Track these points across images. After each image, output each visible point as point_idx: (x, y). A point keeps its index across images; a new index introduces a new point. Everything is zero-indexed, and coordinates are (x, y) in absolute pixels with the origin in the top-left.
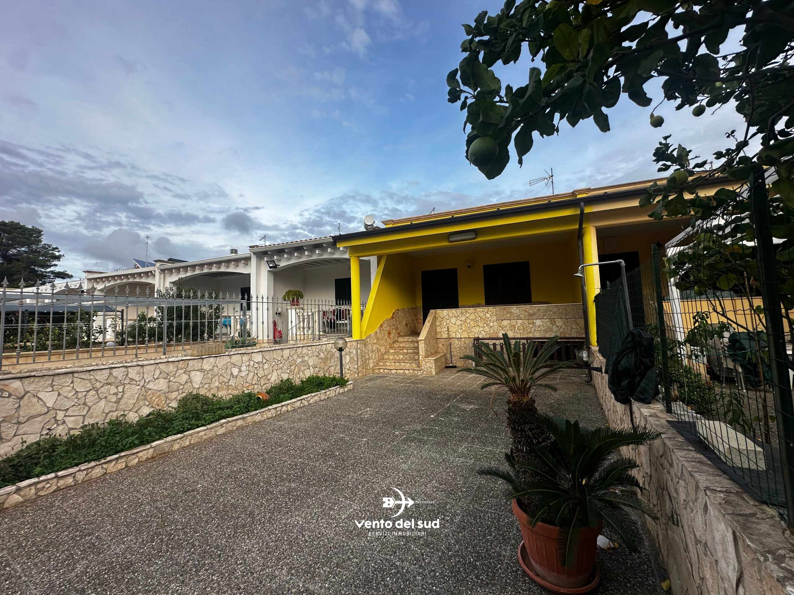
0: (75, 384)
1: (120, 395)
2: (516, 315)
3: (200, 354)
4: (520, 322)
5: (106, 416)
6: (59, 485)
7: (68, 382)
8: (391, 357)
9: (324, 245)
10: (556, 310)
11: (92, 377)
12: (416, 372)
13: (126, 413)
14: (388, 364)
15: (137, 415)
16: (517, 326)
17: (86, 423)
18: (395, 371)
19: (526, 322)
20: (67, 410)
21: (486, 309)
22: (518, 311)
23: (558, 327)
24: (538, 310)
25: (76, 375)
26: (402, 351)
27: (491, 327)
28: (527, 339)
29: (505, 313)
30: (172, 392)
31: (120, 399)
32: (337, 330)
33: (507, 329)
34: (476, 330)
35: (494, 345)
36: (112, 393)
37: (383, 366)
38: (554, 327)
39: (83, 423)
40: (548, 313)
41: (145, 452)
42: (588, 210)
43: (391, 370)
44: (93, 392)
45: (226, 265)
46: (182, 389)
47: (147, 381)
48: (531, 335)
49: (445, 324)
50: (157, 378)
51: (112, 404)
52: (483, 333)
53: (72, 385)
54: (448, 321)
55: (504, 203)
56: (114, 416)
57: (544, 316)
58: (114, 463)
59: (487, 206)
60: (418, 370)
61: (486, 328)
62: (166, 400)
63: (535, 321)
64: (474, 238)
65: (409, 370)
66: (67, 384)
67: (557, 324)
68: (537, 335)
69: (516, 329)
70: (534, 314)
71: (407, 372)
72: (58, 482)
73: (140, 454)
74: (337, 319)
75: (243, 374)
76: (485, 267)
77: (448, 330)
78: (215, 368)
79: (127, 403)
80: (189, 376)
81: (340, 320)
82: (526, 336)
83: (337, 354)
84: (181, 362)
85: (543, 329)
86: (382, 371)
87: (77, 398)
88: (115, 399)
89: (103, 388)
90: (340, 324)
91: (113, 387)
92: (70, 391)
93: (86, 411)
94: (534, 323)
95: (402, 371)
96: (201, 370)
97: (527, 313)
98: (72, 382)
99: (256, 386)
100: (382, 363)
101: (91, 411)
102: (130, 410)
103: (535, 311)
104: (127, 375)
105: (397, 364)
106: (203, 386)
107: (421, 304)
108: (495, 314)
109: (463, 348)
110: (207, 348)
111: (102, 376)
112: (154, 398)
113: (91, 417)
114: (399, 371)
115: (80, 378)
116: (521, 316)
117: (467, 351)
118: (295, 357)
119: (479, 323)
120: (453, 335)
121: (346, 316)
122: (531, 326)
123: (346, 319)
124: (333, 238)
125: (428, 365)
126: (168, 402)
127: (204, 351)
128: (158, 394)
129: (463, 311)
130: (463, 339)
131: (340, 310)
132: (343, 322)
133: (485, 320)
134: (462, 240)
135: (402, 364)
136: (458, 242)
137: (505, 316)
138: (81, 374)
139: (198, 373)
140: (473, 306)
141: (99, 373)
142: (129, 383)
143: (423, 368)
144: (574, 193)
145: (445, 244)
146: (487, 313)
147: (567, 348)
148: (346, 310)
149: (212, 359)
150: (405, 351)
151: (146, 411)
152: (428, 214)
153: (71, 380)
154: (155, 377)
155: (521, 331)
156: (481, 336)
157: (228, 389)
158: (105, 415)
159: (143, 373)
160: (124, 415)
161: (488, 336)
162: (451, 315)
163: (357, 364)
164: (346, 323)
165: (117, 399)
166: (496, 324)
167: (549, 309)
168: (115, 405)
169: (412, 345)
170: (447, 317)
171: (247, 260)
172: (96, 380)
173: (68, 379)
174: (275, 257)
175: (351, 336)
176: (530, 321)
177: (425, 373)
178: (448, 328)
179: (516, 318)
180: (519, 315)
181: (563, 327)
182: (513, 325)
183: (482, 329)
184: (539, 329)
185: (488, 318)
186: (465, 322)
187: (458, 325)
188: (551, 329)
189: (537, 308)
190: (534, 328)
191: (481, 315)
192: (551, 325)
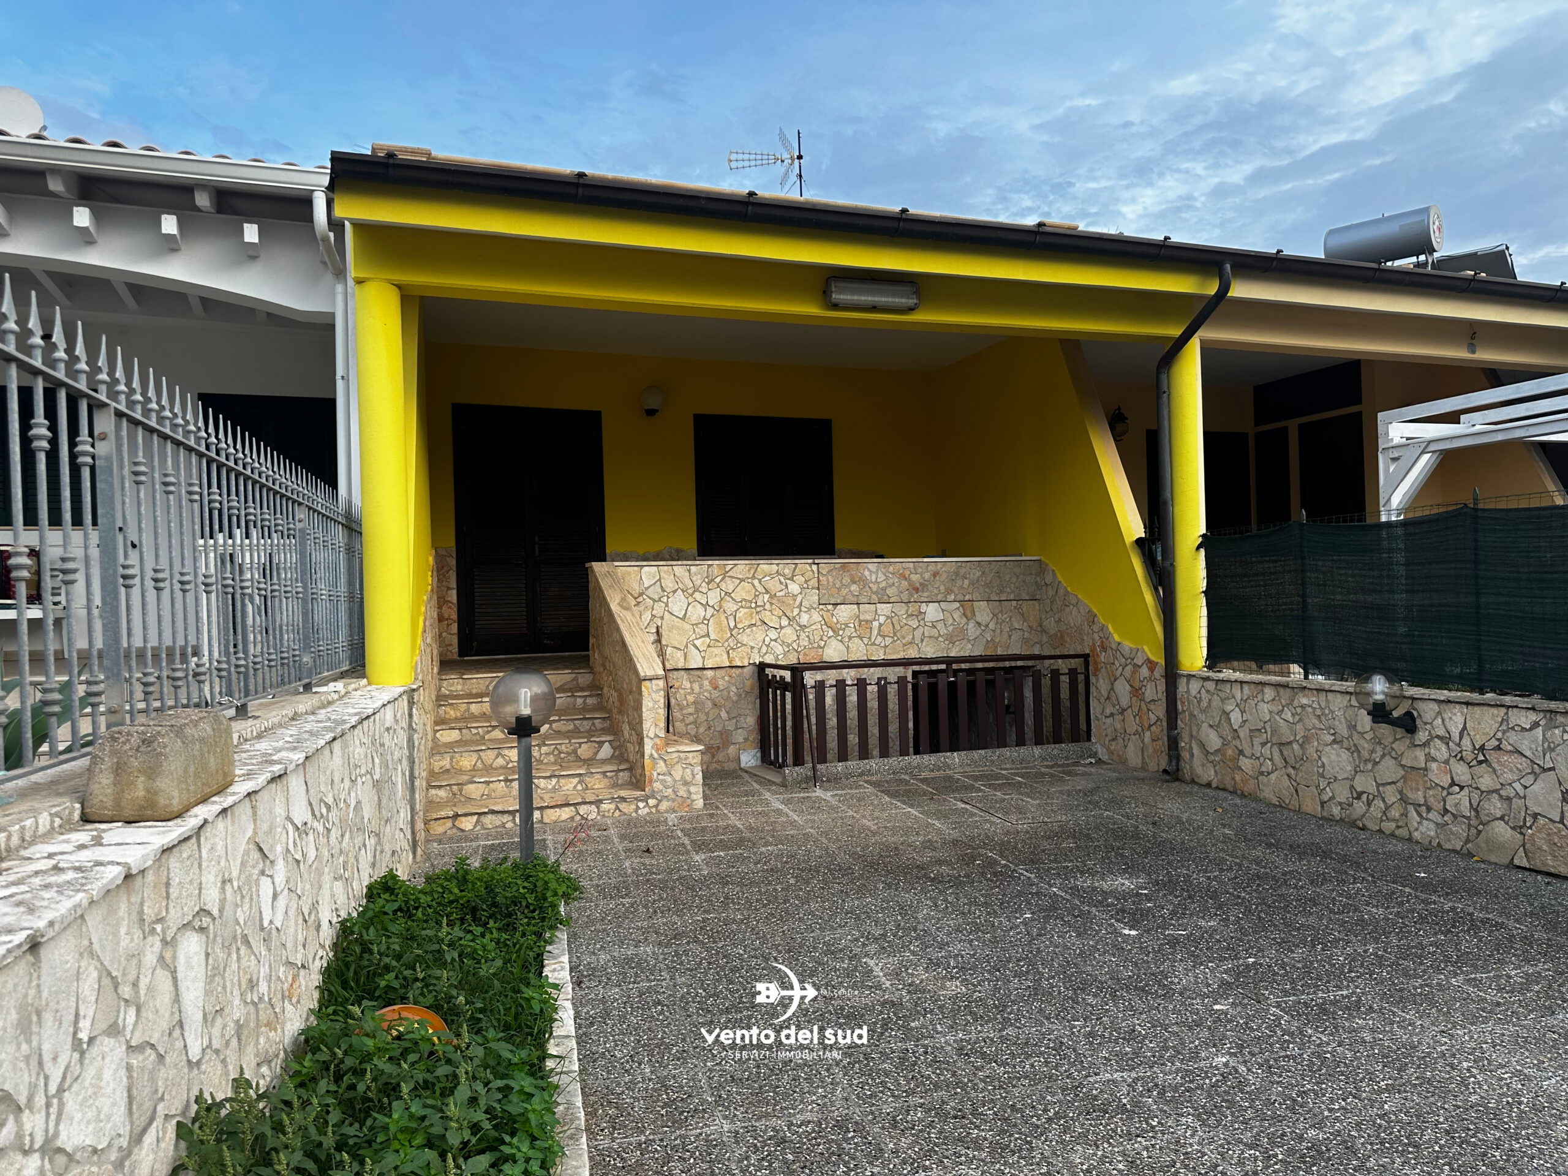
2: (874, 587)
4: (884, 609)
10: (978, 574)
12: (629, 808)
16: (876, 624)
19: (901, 610)
23: (979, 624)
24: (935, 574)
27: (803, 627)
29: (847, 580)
33: (848, 632)
34: (756, 638)
38: (971, 624)
40: (959, 583)
48: (912, 653)
52: (779, 649)
54: (659, 609)
57: (949, 591)
60: (637, 799)
61: (788, 631)
63: (924, 607)
64: (911, 309)
65: (598, 803)
67: (979, 619)
68: (930, 652)
69: (875, 632)
70: (924, 586)
76: (702, 422)
77: (658, 641)
80: (174, 976)
82: (902, 655)
85: (943, 631)
86: (467, 824)
94: (921, 614)
95: (566, 813)
96: (201, 919)
97: (905, 583)
100: (442, 793)
103: (927, 575)
108: (814, 583)
109: (709, 704)
116: (889, 592)
117: (724, 715)
119: (767, 616)
120: (675, 659)
122: (914, 623)
125: (677, 773)
129: (715, 571)
130: (710, 673)
133: (784, 605)
134: (874, 309)
137: (844, 591)
143: (657, 786)
146: (791, 579)
155: (888, 641)
156: (769, 659)
161: (795, 659)
162: (669, 583)
166: (816, 617)
167: (962, 571)
176: (912, 608)
177: (664, 805)
178: (658, 632)
179: (875, 598)
180: (884, 589)
181: (992, 626)
182: (867, 621)
183: (773, 634)
184: (935, 632)
185: (794, 596)
186: (719, 609)
187: (694, 620)
188: (962, 630)
189: (932, 568)
190: (921, 630)
191: (773, 585)
192: (964, 620)
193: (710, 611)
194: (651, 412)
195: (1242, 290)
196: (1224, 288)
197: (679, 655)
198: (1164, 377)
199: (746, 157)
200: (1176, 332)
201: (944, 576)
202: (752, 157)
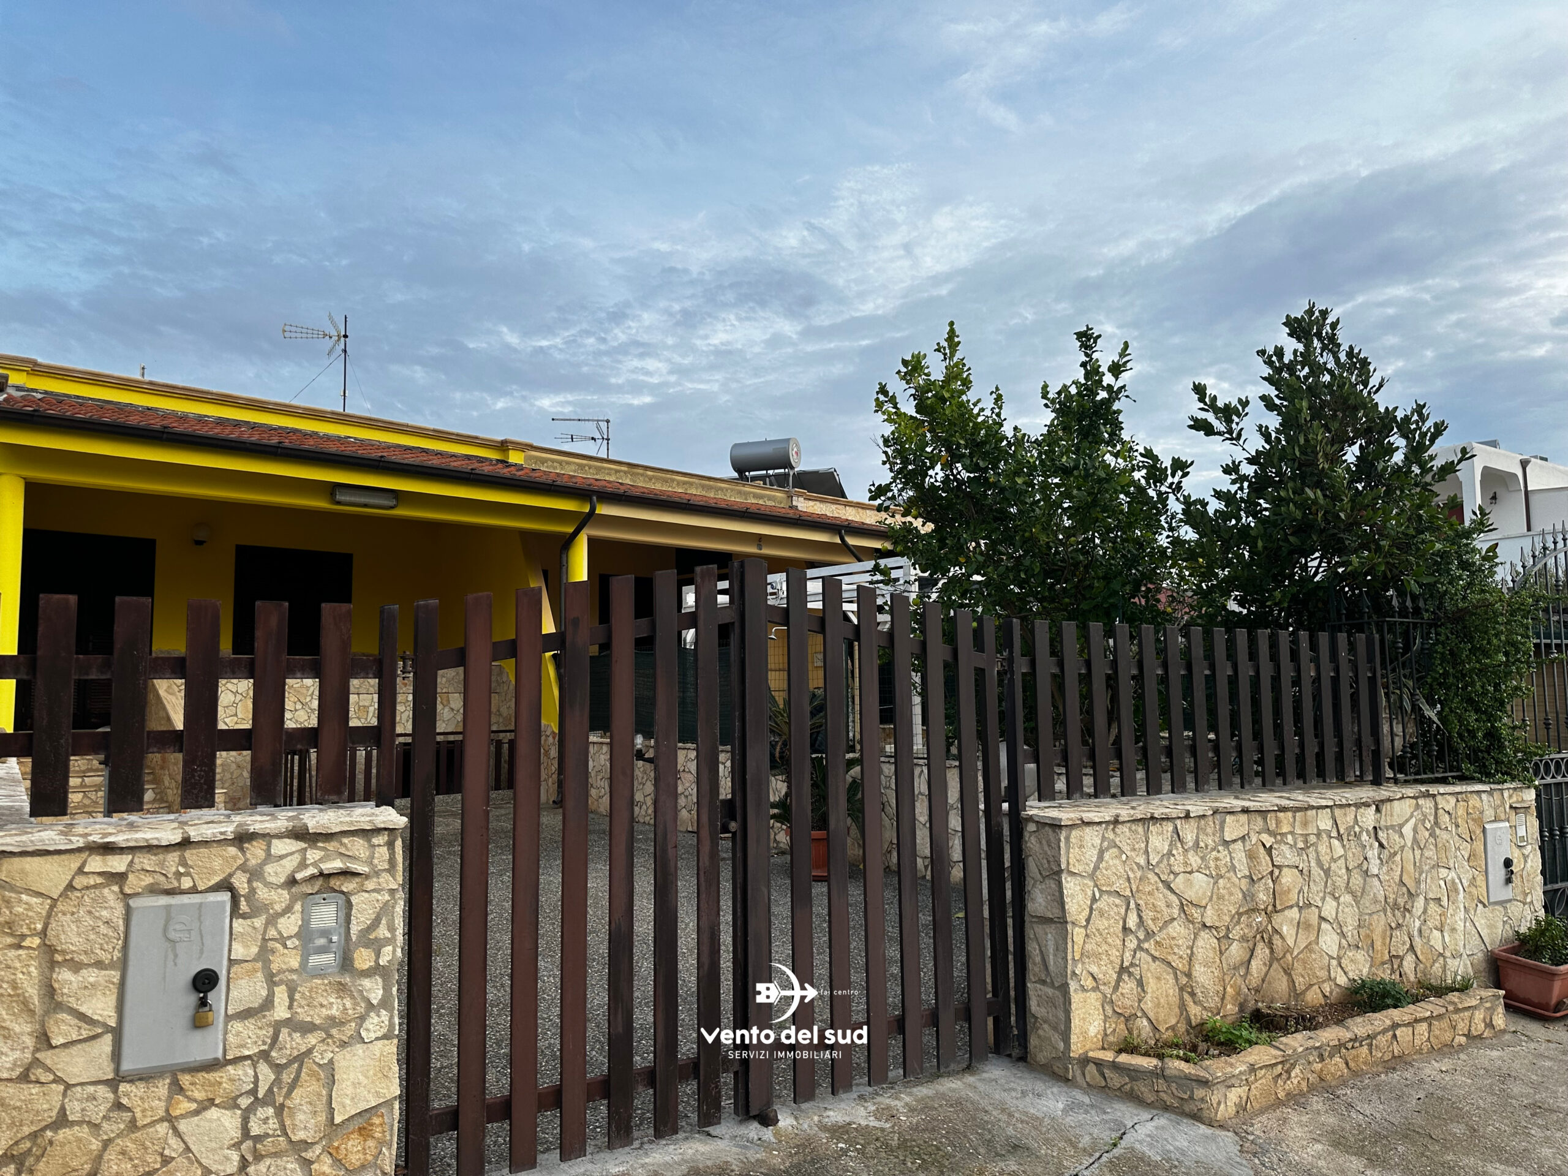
10: (453, 674)
23: (452, 709)
38: (447, 709)
64: (392, 508)
67: (453, 705)
76: (241, 549)
134: (366, 506)
136: (352, 508)
182: (364, 707)
194: (199, 543)
195: (603, 510)
196: (593, 509)
198: (564, 556)
199: (299, 330)
200: (571, 530)
202: (304, 331)
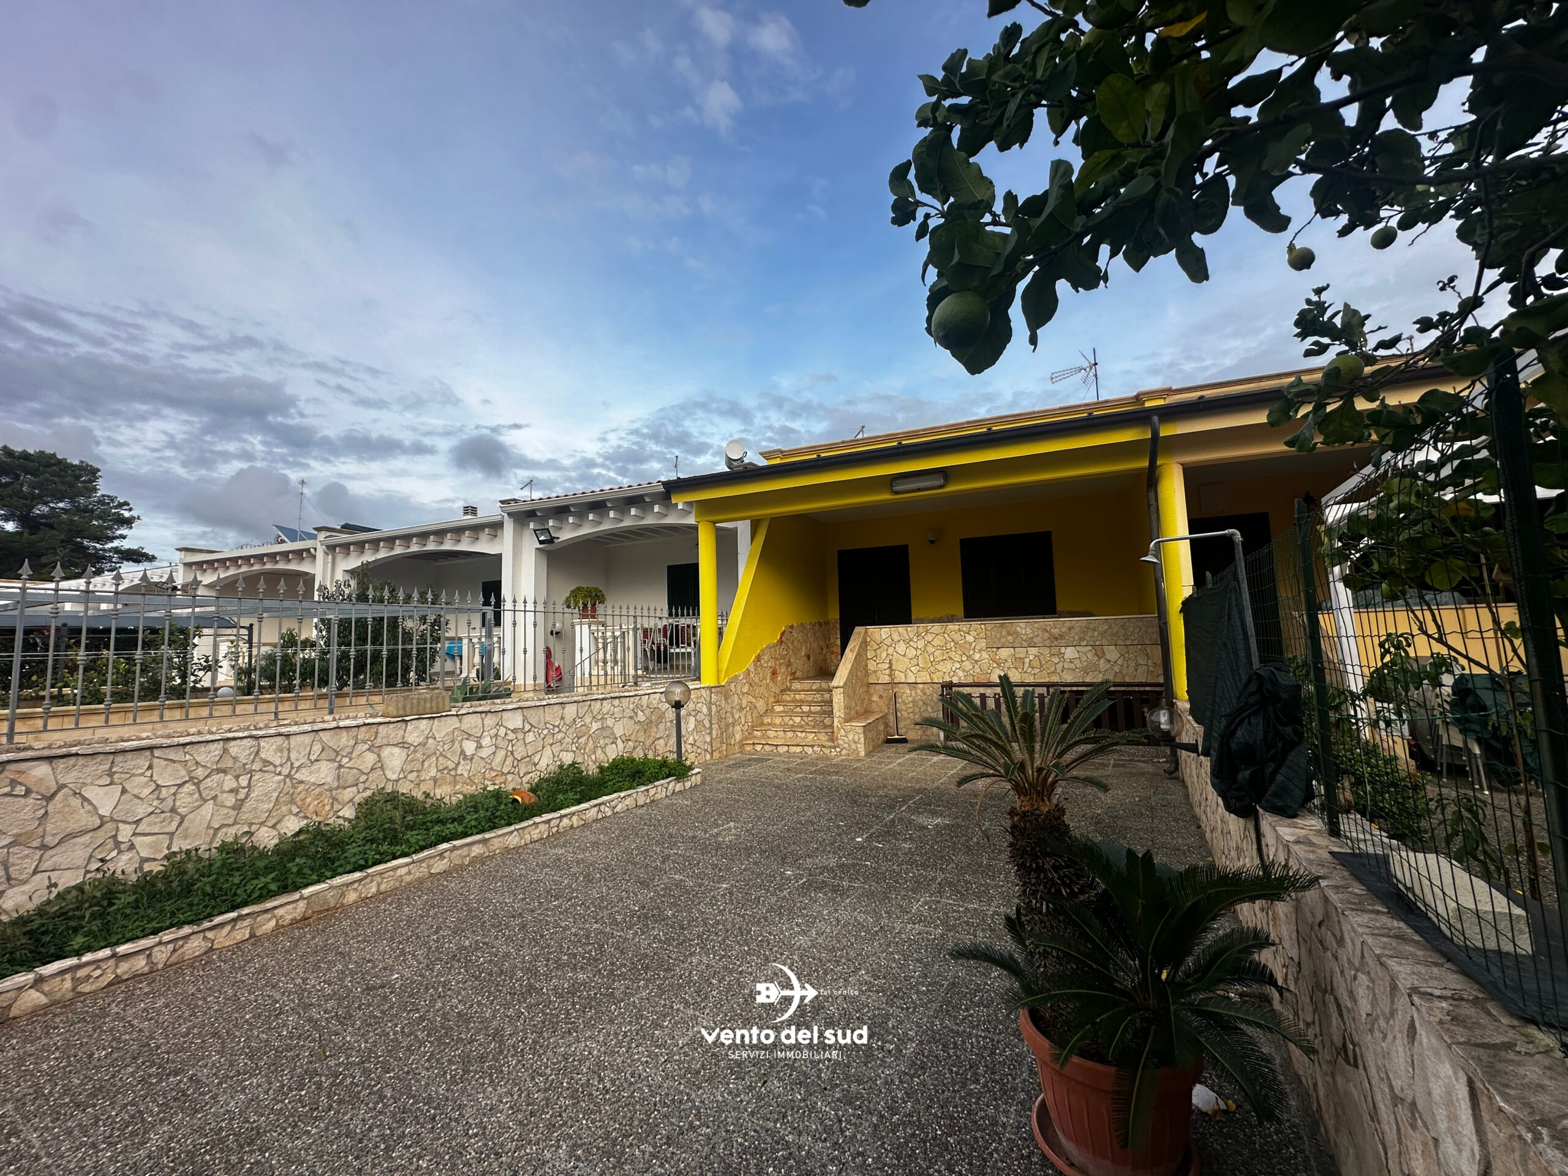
0: (155, 770)
1: (241, 796)
2: (1024, 637)
3: (401, 713)
4: (1033, 651)
5: (215, 835)
6: (119, 971)
7: (140, 767)
8: (778, 721)
9: (647, 500)
11: (188, 757)
12: (827, 751)
13: (254, 828)
14: (771, 734)
15: (275, 833)
16: (1027, 660)
17: (175, 849)
18: (785, 748)
19: (1046, 651)
20: (137, 822)
21: (965, 626)
22: (1029, 631)
23: (1109, 661)
24: (1070, 629)
25: (157, 753)
26: (798, 709)
27: (976, 661)
28: (1048, 685)
29: (1004, 633)
30: (345, 788)
31: (243, 801)
32: (672, 666)
33: (1007, 665)
34: (947, 667)
35: (983, 697)
36: (227, 789)
37: (762, 737)
38: (1102, 661)
39: (169, 848)
40: (1090, 634)
41: (291, 906)
42: (1166, 431)
43: (777, 746)
44: (189, 787)
45: (454, 536)
46: (364, 782)
47: (296, 764)
48: (1055, 679)
49: (884, 655)
50: (316, 760)
51: (226, 811)
52: (961, 674)
53: (148, 773)
54: (891, 650)
55: (1000, 418)
56: (228, 835)
57: (1081, 639)
58: (228, 928)
59: (968, 422)
60: (831, 747)
61: (967, 663)
62: (332, 804)
63: (1063, 650)
64: (942, 487)
65: (812, 746)
66: (141, 771)
67: (1108, 657)
68: (1069, 678)
69: (1027, 665)
70: (1062, 636)
71: (809, 750)
72: (117, 966)
73: (280, 912)
74: (671, 644)
75: (484, 753)
76: (964, 542)
77: (890, 667)
78: (431, 741)
79: (255, 809)
80: (379, 756)
81: (678, 646)
82: (1047, 680)
83: (671, 714)
84: (363, 729)
85: (1079, 665)
86: (758, 748)
87: (158, 798)
88: (234, 800)
89: (209, 780)
90: (677, 654)
91: (229, 777)
92: (146, 785)
93: (174, 825)
94: (1060, 655)
95: (798, 749)
96: (403, 744)
97: (1047, 635)
98: (150, 767)
99: (510, 777)
100: (759, 733)
101: (185, 824)
102: (262, 824)
103: (1064, 629)
104: (257, 753)
105: (790, 734)
106: (405, 777)
107: (837, 616)
108: (983, 635)
109: (921, 703)
110: (415, 701)
111: (208, 756)
112: (308, 800)
113: (186, 837)
114: (793, 749)
115: (166, 759)
116: (1035, 640)
117: (929, 709)
118: (588, 720)
119: (952, 654)
120: (900, 677)
121: (689, 639)
122: (1056, 660)
123: (689, 645)
124: (665, 484)
125: (851, 737)
126: (336, 807)
127: (409, 706)
128: (318, 791)
129: (921, 630)
130: (921, 686)
131: (677, 626)
132: (683, 650)
133: (965, 650)
134: (919, 490)
135: (799, 734)
136: (909, 494)
137: (1003, 640)
138: (167, 751)
139: (396, 750)
140: (940, 620)
141: (202, 748)
142: (261, 770)
143: (840, 742)
144: (1138, 398)
145: (886, 496)
146: (968, 633)
147: (1128, 704)
148: (688, 626)
149: (425, 722)
150: (806, 709)
151: (292, 825)
152: (852, 438)
153: (147, 764)
154: (313, 758)
155: (1036, 671)
156: (955, 680)
157: (455, 783)
158: (212, 831)
159: (289, 750)
160: (250, 834)
161: (970, 680)
162: (896, 637)
163: (710, 734)
164: (689, 653)
165: (237, 800)
166: (985, 655)
167: (1092, 626)
168: (233, 813)
169: (818, 697)
170: (888, 641)
171: (495, 527)
172: (197, 763)
173: (143, 761)
174: (551, 523)
175: (699, 679)
176: (1054, 650)
177: (844, 752)
178: (890, 663)
179: (1025, 644)
180: (1032, 638)
181: (1120, 662)
182: (1020, 658)
183: (958, 665)
184: (1072, 666)
185: (971, 644)
186: (925, 651)
187: (910, 656)
188: (1096, 665)
189: (1068, 624)
190: (1061, 664)
191: (957, 637)
192: (1096, 658)
193: (919, 652)
194: (932, 542)
196: (1155, 433)
197: (902, 675)
198: (1152, 495)
200: (1143, 464)
201: (1078, 629)
